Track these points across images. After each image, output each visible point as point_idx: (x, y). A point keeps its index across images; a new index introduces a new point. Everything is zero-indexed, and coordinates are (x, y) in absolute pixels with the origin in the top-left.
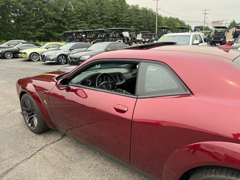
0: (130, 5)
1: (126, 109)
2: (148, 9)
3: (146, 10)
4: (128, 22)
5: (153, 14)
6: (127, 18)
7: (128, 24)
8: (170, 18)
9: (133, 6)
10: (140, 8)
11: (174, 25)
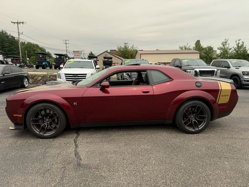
1: (149, 91)
8: (28, 43)
11: (34, 51)
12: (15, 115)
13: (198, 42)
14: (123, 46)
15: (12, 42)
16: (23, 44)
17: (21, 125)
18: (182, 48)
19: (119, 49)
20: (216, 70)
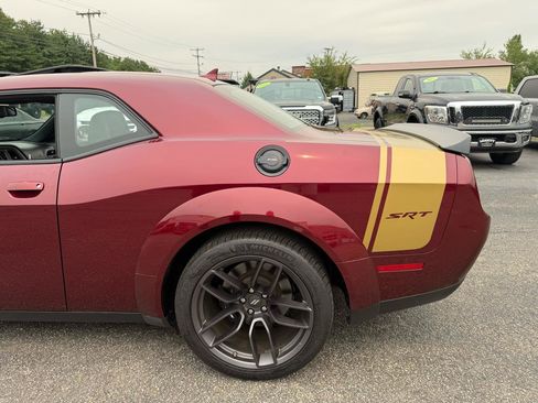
0: (16, 21)
1: (39, 187)
2: (69, 34)
3: (63, 38)
4: (17, 62)
5: (83, 48)
6: (12, 52)
7: (19, 66)
8: (127, 59)
9: (23, 22)
10: (47, 30)
13: (517, 38)
14: (322, 57)
18: (468, 57)
19: (312, 64)
20: (517, 104)
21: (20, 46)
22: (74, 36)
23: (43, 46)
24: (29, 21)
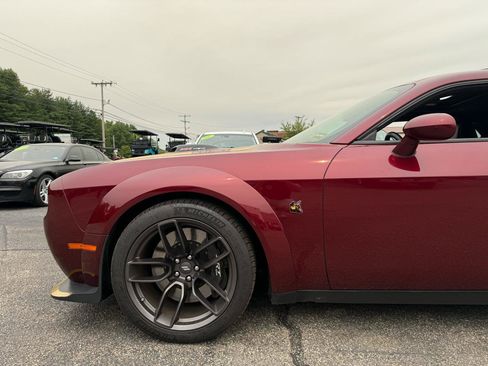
0: (29, 89)
2: (73, 100)
3: (67, 104)
5: (83, 112)
9: (36, 91)
10: (54, 97)
11: (127, 136)
12: (72, 246)
14: (293, 123)
15: (91, 121)
16: (109, 124)
17: (93, 282)
19: (285, 129)
21: (31, 110)
22: (76, 103)
23: (49, 110)
24: (40, 89)
